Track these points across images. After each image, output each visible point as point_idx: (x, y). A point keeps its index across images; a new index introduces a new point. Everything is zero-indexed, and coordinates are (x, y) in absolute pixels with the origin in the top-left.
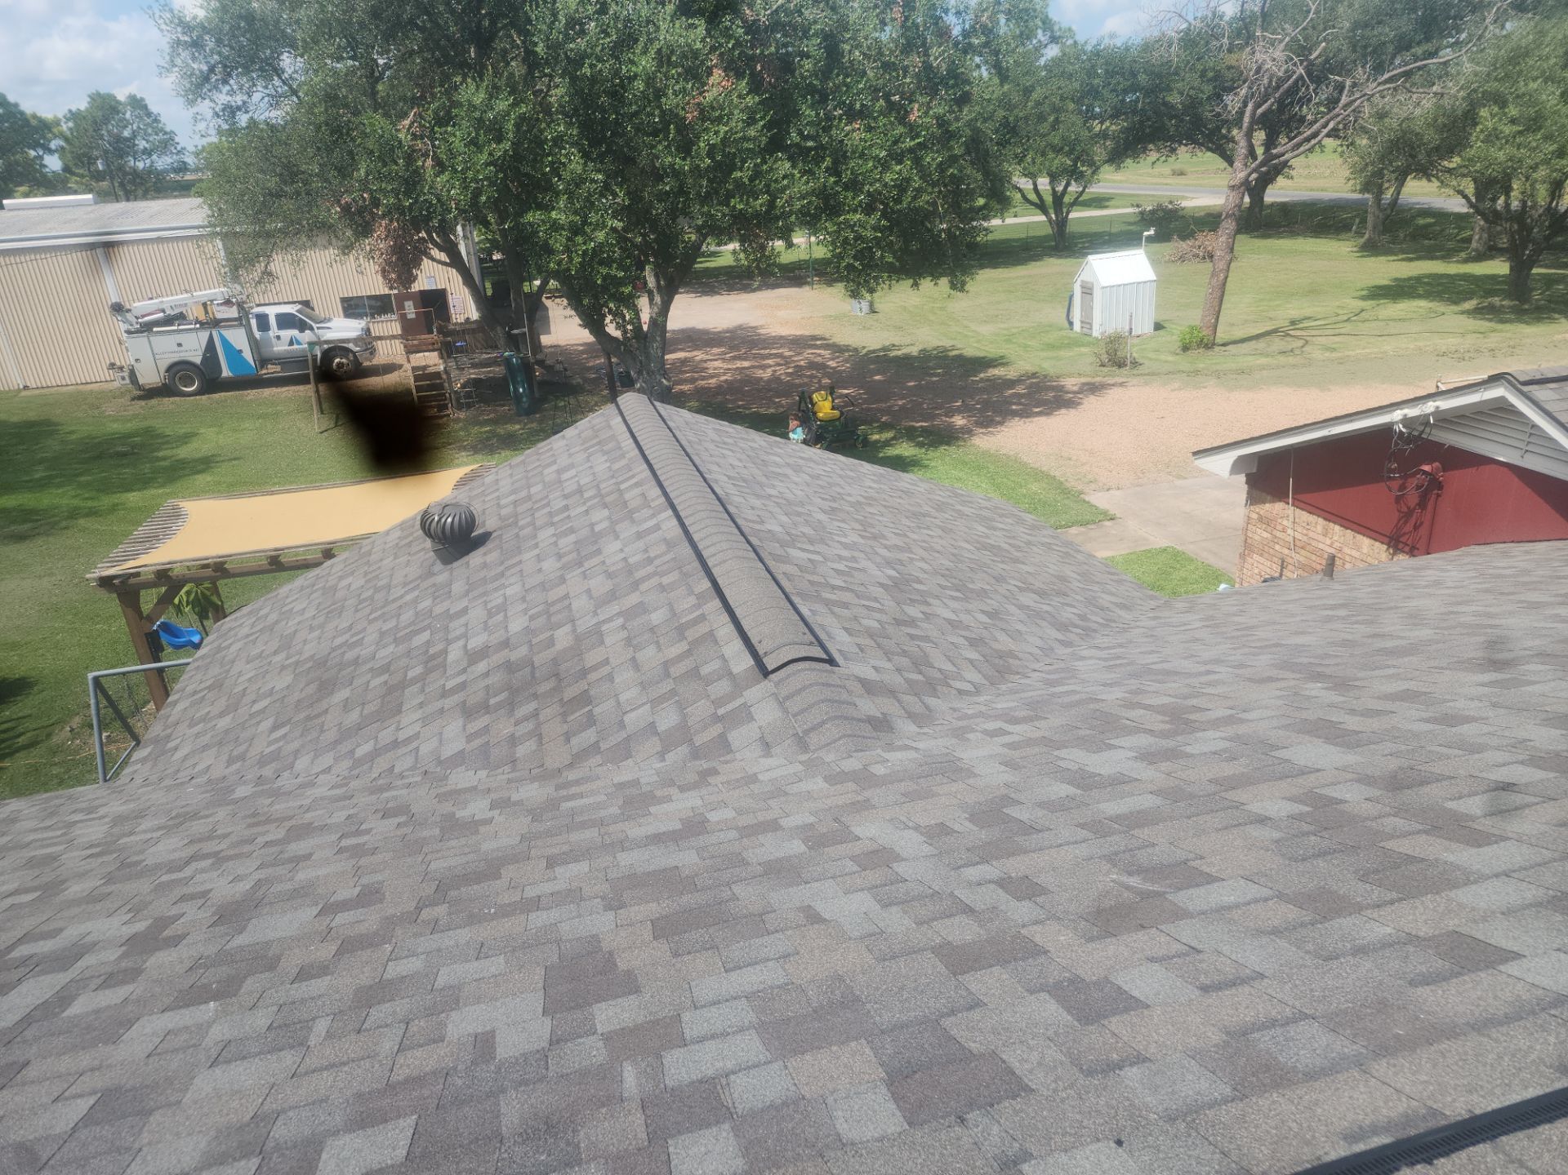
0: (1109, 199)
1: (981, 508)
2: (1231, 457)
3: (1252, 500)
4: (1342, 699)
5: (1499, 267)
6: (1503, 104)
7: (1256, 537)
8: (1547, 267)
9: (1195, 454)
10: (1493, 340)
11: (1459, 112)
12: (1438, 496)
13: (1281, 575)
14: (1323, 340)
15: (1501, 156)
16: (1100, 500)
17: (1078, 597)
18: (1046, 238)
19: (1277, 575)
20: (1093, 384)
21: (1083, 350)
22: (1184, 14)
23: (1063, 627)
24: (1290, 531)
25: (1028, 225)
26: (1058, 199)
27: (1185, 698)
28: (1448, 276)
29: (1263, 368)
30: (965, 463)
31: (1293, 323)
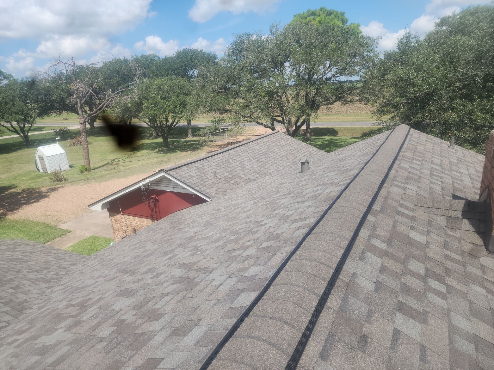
0: (43, 128)
1: (9, 245)
2: (100, 204)
3: (111, 215)
4: (132, 278)
5: (160, 140)
6: (148, 100)
7: (116, 226)
8: (171, 139)
9: (89, 206)
10: (164, 158)
11: (138, 102)
12: (158, 203)
13: (126, 235)
14: (122, 164)
15: (151, 113)
16: (64, 227)
17: (54, 267)
18: (21, 142)
19: (125, 236)
20: (52, 188)
21: (46, 178)
22: (48, 72)
23: (48, 281)
24: (125, 222)
25: (13, 138)
26: (22, 129)
27: (87, 296)
28: (149, 143)
29: (107, 174)
30: (6, 227)
31: (113, 160)
